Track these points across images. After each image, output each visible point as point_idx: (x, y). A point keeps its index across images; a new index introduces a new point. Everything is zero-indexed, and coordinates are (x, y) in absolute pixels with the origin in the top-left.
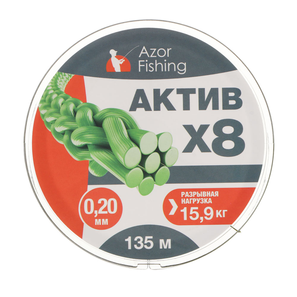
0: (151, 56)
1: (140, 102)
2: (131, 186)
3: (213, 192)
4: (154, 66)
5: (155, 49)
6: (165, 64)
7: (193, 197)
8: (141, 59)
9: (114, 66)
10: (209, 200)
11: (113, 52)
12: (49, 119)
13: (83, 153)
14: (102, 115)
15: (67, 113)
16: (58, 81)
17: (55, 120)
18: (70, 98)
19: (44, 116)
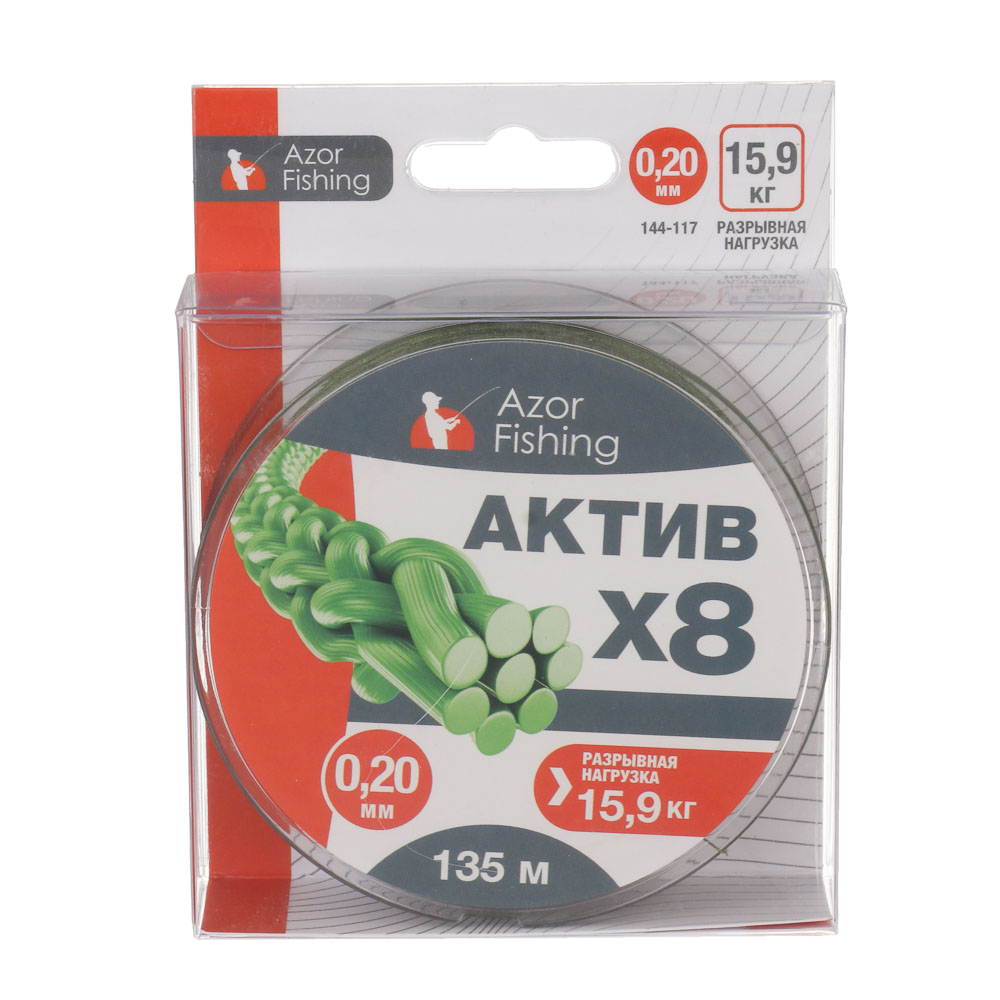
0: (530, 415)
1: (494, 526)
2: (457, 729)
3: (663, 758)
4: (535, 440)
5: (541, 399)
6: (565, 436)
7: (611, 767)
8: (502, 420)
9: (431, 435)
10: (652, 777)
11: (431, 400)
12: (257, 556)
13: (341, 644)
14: (393, 554)
15: (303, 543)
16: (285, 463)
17: (273, 560)
18: (314, 507)
19: (243, 546)
